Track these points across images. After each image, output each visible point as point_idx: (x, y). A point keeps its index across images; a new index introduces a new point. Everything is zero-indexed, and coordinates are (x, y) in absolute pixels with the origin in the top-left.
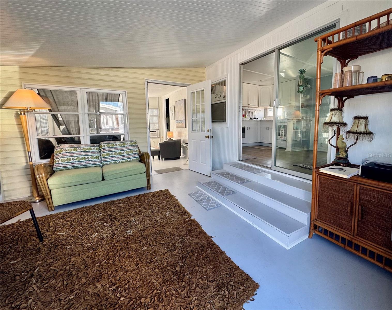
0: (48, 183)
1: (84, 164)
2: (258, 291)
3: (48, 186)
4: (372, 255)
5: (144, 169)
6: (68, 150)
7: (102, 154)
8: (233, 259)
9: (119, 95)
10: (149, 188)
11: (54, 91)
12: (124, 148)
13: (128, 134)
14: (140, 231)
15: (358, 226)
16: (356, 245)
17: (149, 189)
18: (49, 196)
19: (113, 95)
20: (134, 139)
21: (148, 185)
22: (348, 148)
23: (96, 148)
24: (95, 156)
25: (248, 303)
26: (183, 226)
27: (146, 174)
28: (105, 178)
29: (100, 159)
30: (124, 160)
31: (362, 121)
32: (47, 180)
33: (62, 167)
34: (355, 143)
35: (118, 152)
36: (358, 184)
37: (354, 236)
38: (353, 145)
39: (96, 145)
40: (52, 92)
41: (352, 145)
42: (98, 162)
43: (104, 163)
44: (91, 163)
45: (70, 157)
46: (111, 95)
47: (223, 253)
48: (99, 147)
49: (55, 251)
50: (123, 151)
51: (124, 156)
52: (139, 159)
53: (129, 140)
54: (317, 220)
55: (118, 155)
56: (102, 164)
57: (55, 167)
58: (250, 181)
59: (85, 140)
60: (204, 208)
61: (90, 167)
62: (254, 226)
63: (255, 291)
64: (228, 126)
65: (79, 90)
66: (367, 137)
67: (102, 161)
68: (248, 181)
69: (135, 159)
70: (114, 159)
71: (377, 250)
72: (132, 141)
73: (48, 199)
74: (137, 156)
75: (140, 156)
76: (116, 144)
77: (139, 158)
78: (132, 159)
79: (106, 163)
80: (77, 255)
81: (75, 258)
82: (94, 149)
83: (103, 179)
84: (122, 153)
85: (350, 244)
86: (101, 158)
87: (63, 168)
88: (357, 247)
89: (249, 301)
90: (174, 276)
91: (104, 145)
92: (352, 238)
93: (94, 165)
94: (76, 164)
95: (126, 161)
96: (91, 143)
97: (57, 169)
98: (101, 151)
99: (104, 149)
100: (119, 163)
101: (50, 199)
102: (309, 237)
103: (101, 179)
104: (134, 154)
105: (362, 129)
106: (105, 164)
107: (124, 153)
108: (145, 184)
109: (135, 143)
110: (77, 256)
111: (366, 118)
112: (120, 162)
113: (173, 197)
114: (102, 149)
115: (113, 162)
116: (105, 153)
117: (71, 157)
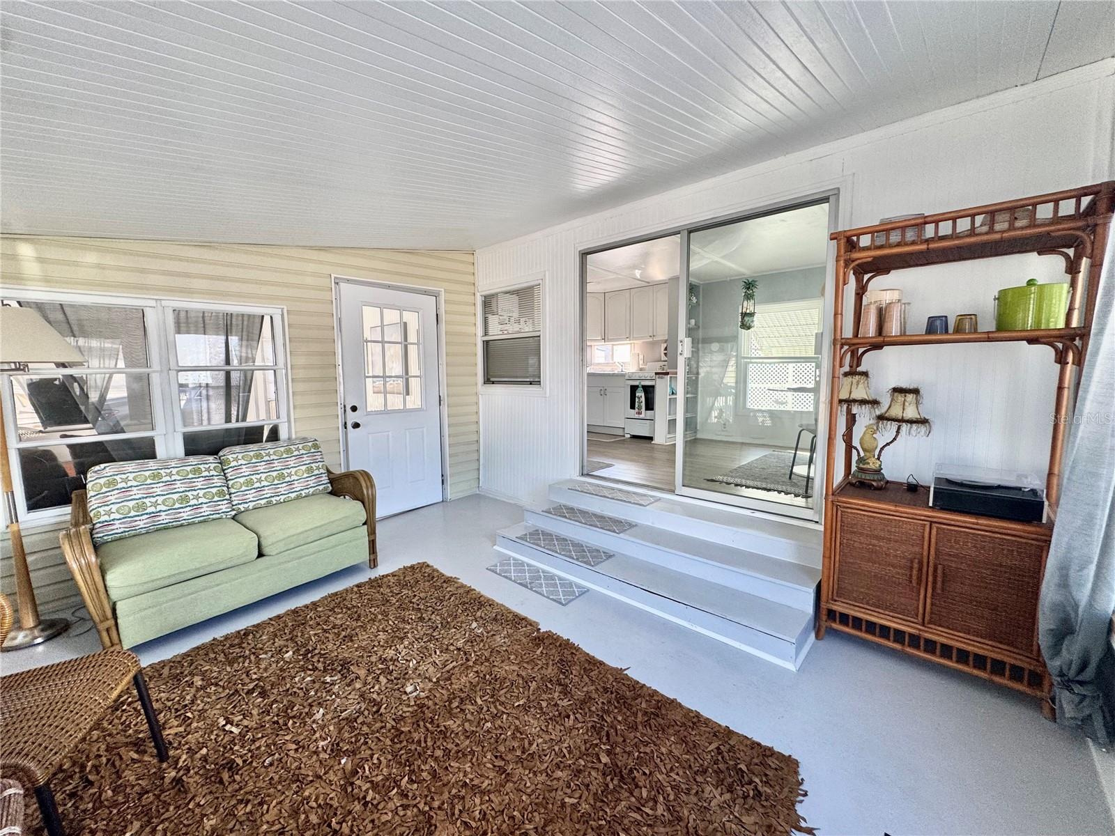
0: (109, 583)
1: (186, 514)
2: (803, 773)
3: (107, 591)
4: (963, 656)
5: (363, 516)
6: (135, 479)
7: (230, 483)
8: (706, 713)
9: (263, 316)
10: (373, 563)
11: (72, 306)
12: (289, 463)
13: (289, 421)
14: (438, 681)
15: (932, 604)
16: (927, 641)
17: (375, 566)
18: (111, 622)
19: (246, 318)
20: (311, 435)
21: (372, 557)
22: (882, 449)
23: (212, 466)
24: (214, 490)
25: (801, 802)
26: (538, 652)
27: (366, 526)
28: (266, 550)
29: (227, 497)
30: (293, 495)
31: (910, 397)
32: (103, 574)
33: (122, 530)
34: (895, 439)
35: (274, 474)
36: (931, 522)
37: (923, 625)
38: (891, 442)
39: (211, 458)
40: (67, 310)
41: (888, 444)
42: (224, 507)
43: (239, 506)
44: (206, 510)
45: (143, 498)
46: (240, 318)
47: (673, 703)
48: (220, 463)
49: (234, 781)
50: (288, 471)
51: (290, 483)
52: (331, 488)
53: (294, 436)
54: (836, 601)
55: (276, 482)
56: (234, 510)
57: (97, 533)
58: (636, 525)
59: (170, 445)
60: (553, 600)
61: (200, 522)
62: (694, 628)
63: (797, 773)
64: (548, 395)
65: (153, 303)
66: (923, 429)
67: (234, 503)
68: (631, 526)
69: (321, 488)
70: (268, 492)
71: (973, 646)
72: (305, 440)
73: (108, 630)
74: (325, 479)
75: (332, 481)
76: (267, 452)
77: (329, 485)
78: (311, 490)
79: (246, 505)
80: (311, 778)
81: (313, 788)
82: (208, 470)
83: (261, 555)
84: (286, 475)
85: (915, 641)
86: (230, 494)
87: (125, 532)
88: (930, 646)
89: (801, 798)
90: (612, 780)
91: (235, 456)
92: (920, 630)
93: (214, 516)
94: (164, 518)
95: (298, 498)
96: (189, 453)
97: (105, 538)
98: (228, 475)
99: (237, 468)
100: (279, 503)
101: (114, 629)
102: (817, 637)
103: (256, 554)
104: (318, 476)
105: (911, 413)
106: (243, 509)
107: (290, 475)
108: (364, 556)
109: (316, 446)
110: (312, 781)
111: (916, 391)
112: (282, 501)
113: (456, 583)
114: (231, 469)
115: (263, 502)
116: (242, 480)
117: (146, 498)
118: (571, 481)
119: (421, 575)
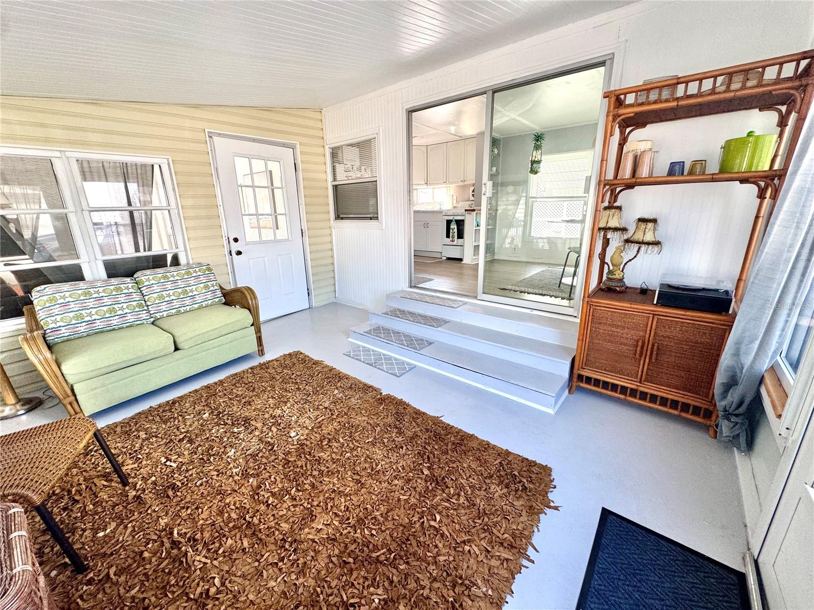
0: (64, 372)
1: (115, 321)
2: (554, 475)
3: (64, 377)
4: (664, 401)
5: (251, 321)
6: (70, 296)
7: (146, 298)
8: (493, 442)
9: (153, 166)
10: (261, 352)
12: (190, 282)
13: (186, 250)
14: (312, 429)
15: (648, 369)
16: (642, 393)
17: (262, 355)
18: (73, 398)
19: (139, 168)
20: (204, 261)
21: (260, 349)
22: (626, 264)
23: (130, 285)
24: (134, 303)
25: (552, 492)
26: (381, 408)
27: (253, 327)
28: (180, 346)
29: (146, 308)
30: (196, 306)
31: (650, 225)
32: (59, 368)
33: (68, 334)
34: (635, 257)
35: (180, 290)
36: (654, 314)
37: (640, 383)
38: (633, 259)
39: (128, 280)
41: (630, 260)
42: (144, 315)
43: (156, 315)
44: (130, 318)
45: (80, 310)
46: (134, 167)
47: (472, 437)
48: (136, 283)
49: (177, 496)
50: (190, 288)
51: (193, 297)
52: (224, 300)
53: (191, 262)
54: (584, 369)
55: (182, 296)
56: (152, 317)
57: (49, 337)
58: (449, 322)
59: (94, 270)
60: (390, 373)
61: (128, 327)
62: (488, 389)
63: (550, 475)
64: (384, 227)
65: (58, 154)
66: (656, 249)
67: (151, 312)
68: (446, 322)
69: (217, 300)
70: (176, 304)
71: (672, 395)
72: (200, 265)
73: (71, 404)
74: (219, 293)
75: (224, 295)
76: (172, 274)
77: (223, 298)
78: (210, 302)
79: (161, 314)
80: (230, 492)
81: (231, 498)
82: (127, 288)
83: (177, 349)
84: (189, 291)
85: (633, 393)
86: (147, 306)
87: (71, 335)
88: (643, 396)
89: (552, 489)
90: (431, 484)
91: (147, 277)
92: (638, 386)
93: (138, 322)
94: (99, 325)
95: (200, 308)
96: (110, 276)
97: (56, 340)
98: (143, 292)
99: (149, 286)
100: (186, 312)
101: (75, 403)
102: (570, 392)
103: (173, 348)
104: (214, 291)
105: (649, 237)
106: (159, 317)
107: (192, 291)
108: (254, 347)
109: (209, 269)
110: (230, 494)
111: (654, 221)
112: (188, 310)
113: (322, 364)
114: (145, 288)
115: (174, 311)
116: (155, 295)
117: (82, 310)
118: (403, 291)
119: (297, 360)
